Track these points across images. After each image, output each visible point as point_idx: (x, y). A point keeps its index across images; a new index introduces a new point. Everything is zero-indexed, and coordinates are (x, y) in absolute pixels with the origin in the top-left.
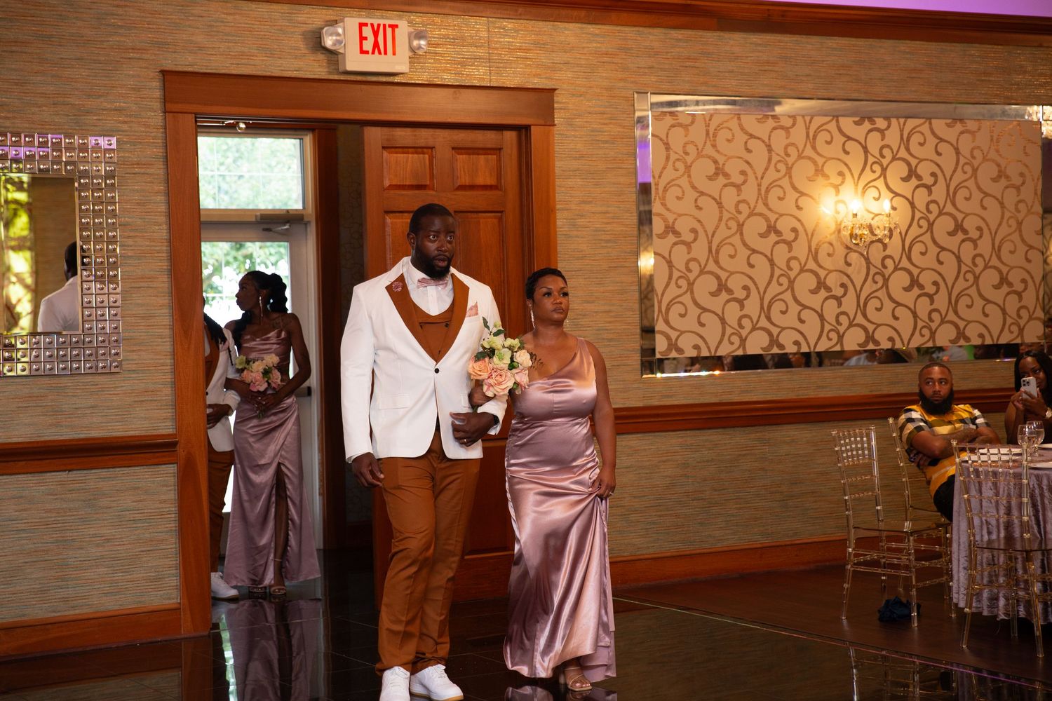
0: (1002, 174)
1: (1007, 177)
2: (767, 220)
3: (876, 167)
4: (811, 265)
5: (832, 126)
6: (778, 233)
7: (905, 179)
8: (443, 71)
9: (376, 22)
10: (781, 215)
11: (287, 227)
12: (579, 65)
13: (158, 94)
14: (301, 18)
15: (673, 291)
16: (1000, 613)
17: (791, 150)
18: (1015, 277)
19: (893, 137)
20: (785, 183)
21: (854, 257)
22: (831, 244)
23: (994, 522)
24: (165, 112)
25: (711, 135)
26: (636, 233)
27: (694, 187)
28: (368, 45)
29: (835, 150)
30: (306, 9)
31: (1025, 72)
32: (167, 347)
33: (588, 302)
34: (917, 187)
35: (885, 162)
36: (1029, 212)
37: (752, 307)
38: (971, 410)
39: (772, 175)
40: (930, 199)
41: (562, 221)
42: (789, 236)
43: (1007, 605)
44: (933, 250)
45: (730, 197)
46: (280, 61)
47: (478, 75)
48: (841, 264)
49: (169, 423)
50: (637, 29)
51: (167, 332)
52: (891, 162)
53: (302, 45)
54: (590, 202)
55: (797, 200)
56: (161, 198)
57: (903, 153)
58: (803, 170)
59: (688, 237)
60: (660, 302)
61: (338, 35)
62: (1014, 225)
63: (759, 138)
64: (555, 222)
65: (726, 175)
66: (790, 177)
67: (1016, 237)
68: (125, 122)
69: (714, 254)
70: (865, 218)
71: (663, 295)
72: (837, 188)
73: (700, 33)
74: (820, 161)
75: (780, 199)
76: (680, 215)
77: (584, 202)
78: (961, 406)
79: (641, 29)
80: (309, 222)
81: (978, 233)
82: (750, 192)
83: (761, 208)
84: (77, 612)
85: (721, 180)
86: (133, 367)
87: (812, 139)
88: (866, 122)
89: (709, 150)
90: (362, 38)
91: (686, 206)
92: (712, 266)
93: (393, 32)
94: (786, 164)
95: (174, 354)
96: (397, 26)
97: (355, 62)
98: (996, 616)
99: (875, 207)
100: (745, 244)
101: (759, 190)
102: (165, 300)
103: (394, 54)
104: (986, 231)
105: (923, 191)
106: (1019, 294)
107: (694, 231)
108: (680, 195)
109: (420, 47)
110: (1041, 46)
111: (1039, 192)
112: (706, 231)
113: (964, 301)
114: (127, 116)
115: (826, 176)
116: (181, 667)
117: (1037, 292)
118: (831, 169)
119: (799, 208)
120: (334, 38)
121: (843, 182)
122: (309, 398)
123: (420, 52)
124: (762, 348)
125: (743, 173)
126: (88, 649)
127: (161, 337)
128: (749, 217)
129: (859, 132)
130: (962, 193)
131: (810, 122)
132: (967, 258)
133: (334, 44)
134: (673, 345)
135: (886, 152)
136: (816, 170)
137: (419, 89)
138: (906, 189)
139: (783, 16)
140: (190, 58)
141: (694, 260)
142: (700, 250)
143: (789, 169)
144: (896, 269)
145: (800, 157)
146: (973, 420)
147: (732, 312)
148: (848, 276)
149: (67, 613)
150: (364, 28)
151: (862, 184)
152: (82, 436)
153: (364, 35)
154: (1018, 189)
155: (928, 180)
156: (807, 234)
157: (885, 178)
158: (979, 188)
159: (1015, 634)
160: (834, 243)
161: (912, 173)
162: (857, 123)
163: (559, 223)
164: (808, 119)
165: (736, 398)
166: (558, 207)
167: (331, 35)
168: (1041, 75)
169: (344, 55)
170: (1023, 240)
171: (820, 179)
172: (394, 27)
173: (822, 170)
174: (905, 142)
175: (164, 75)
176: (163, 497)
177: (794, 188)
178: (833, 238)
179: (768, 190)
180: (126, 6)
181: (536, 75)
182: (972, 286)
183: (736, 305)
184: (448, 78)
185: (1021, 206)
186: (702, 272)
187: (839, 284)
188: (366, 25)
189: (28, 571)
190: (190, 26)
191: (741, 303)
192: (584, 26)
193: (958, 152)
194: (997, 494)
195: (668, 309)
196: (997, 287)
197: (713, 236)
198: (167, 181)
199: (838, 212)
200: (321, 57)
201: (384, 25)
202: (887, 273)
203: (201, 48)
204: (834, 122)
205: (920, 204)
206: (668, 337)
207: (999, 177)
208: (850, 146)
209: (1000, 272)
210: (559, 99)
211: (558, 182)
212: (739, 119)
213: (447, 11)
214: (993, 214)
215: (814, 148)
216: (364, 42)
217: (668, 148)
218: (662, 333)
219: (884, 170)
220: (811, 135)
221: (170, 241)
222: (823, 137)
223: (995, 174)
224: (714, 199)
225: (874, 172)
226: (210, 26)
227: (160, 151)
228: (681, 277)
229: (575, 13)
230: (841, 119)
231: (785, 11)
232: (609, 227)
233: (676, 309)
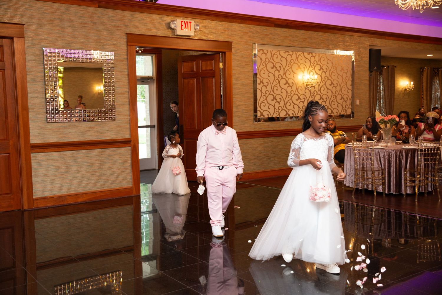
0: (342, 69)
1: (344, 70)
2: (286, 80)
3: (313, 66)
4: (297, 93)
5: (302, 55)
6: (289, 84)
7: (320, 70)
8: (203, 36)
9: (185, 21)
10: (289, 79)
11: (149, 81)
12: (239, 35)
13: (125, 40)
14: (165, 19)
15: (262, 99)
16: (360, 187)
17: (292, 61)
18: (345, 97)
19: (317, 58)
20: (290, 70)
21: (307, 91)
22: (301, 87)
23: (358, 163)
24: (127, 45)
25: (272, 56)
26: (253, 83)
27: (268, 71)
28: (183, 27)
29: (302, 61)
30: (166, 17)
31: (348, 42)
32: (128, 113)
33: (240, 102)
34: (323, 72)
35: (315, 65)
36: (349, 80)
37: (282, 104)
38: (342, 132)
39: (287, 68)
40: (325, 75)
41: (234, 79)
42: (291, 85)
43: (362, 185)
44: (326, 89)
45: (277, 74)
46: (159, 31)
47: (212, 37)
48: (304, 93)
49: (129, 135)
50: (253, 26)
51: (128, 109)
52: (316, 65)
53: (165, 27)
54: (241, 74)
55: (293, 75)
56: (126, 70)
57: (319, 63)
58: (295, 66)
59: (266, 84)
60: (259, 102)
61: (175, 24)
62: (345, 83)
63: (284, 57)
64: (232, 79)
65: (276, 68)
66: (292, 68)
67: (345, 86)
68: (116, 48)
69: (273, 89)
70: (310, 80)
71: (259, 100)
72: (303, 72)
73: (270, 28)
74: (299, 64)
75: (289, 74)
76: (264, 78)
77: (239, 74)
78: (340, 131)
79: (255, 26)
80: (154, 79)
81: (337, 85)
82: (282, 72)
83: (284, 77)
84: (104, 189)
85: (275, 69)
86: (119, 119)
87: (297, 58)
88: (311, 54)
89: (272, 60)
90: (182, 25)
91: (266, 76)
92: (272, 93)
93: (190, 24)
94: (291, 65)
95: (130, 116)
96: (191, 22)
97: (179, 32)
98: (358, 188)
99: (312, 77)
100: (280, 87)
101: (284, 72)
102: (127, 100)
103: (190, 30)
104: (338, 84)
105: (324, 73)
106: (346, 101)
107: (267, 83)
108: (264, 73)
109: (197, 29)
110: (352, 35)
111: (351, 74)
112: (270, 83)
113: (333, 103)
114: (117, 46)
115: (300, 68)
116: (133, 204)
117: (350, 101)
118: (302, 66)
119: (294, 77)
120: (174, 25)
121: (305, 70)
122: (154, 128)
123: (197, 30)
124: (284, 115)
125: (280, 67)
126: (108, 199)
127: (126, 110)
128: (281, 79)
129: (308, 57)
130: (333, 74)
131: (297, 53)
132: (334, 92)
133: (174, 27)
134: (262, 114)
135: (315, 62)
136: (298, 67)
137: (196, 40)
138: (320, 72)
139: (291, 24)
140: (134, 30)
141: (267, 91)
142: (269, 88)
143: (291, 66)
144: (317, 94)
145: (294, 63)
146: (343, 135)
147: (277, 105)
148: (305, 96)
149: (102, 189)
150: (182, 23)
151: (309, 71)
152: (105, 139)
153: (182, 24)
154: (346, 73)
155: (325, 70)
156: (296, 84)
157: (315, 69)
158: (337, 73)
159: (363, 193)
160: (302, 87)
161: (321, 68)
162: (308, 54)
163: (233, 80)
164: (296, 52)
165: (277, 129)
166: (233, 75)
167: (174, 24)
168: (352, 43)
169: (177, 30)
170: (347, 87)
171: (299, 70)
172: (190, 22)
173: (300, 67)
174: (320, 59)
175: (127, 35)
176: (127, 156)
177: (293, 71)
178: (302, 85)
179: (286, 72)
180: (117, 14)
181: (228, 38)
182: (335, 99)
183: (278, 103)
184: (204, 38)
185: (347, 78)
186: (269, 94)
187: (303, 98)
188: (183, 22)
189: (91, 177)
190: (134, 20)
191: (279, 103)
192: (240, 24)
193: (332, 63)
194: (360, 155)
195: (261, 104)
196: (341, 99)
197: (272, 84)
198: (128, 65)
199: (303, 78)
200: (170, 30)
201: (188, 22)
202: (315, 95)
203: (137, 27)
204: (303, 54)
205: (323, 76)
206: (261, 112)
207: (342, 70)
208: (307, 60)
209: (342, 95)
210: (233, 44)
211: (233, 68)
212: (279, 52)
213: (204, 19)
214: (340, 80)
215: (298, 61)
216: (182, 26)
217: (261, 59)
218: (259, 111)
219: (315, 67)
220: (297, 57)
221: (129, 83)
222: (300, 58)
223: (341, 69)
224: (273, 74)
225: (312, 68)
226: (140, 21)
227: (126, 57)
228: (264, 95)
229: (238, 21)
230: (304, 53)
231: (292, 23)
232: (246, 81)
233: (263, 104)
